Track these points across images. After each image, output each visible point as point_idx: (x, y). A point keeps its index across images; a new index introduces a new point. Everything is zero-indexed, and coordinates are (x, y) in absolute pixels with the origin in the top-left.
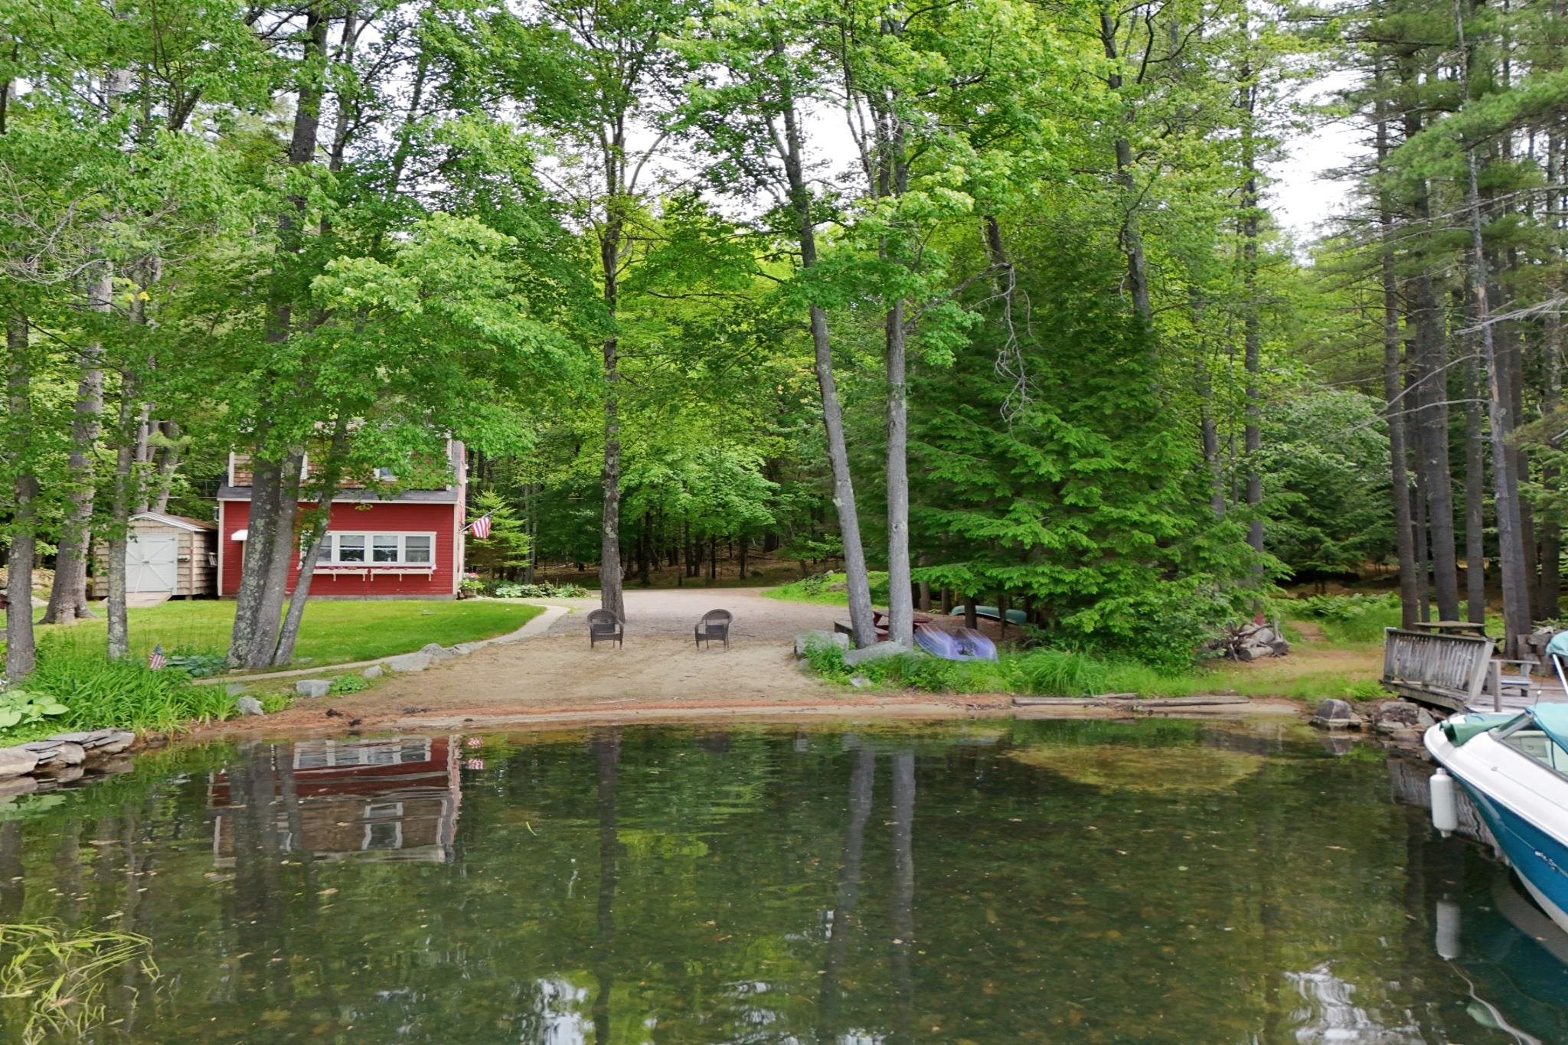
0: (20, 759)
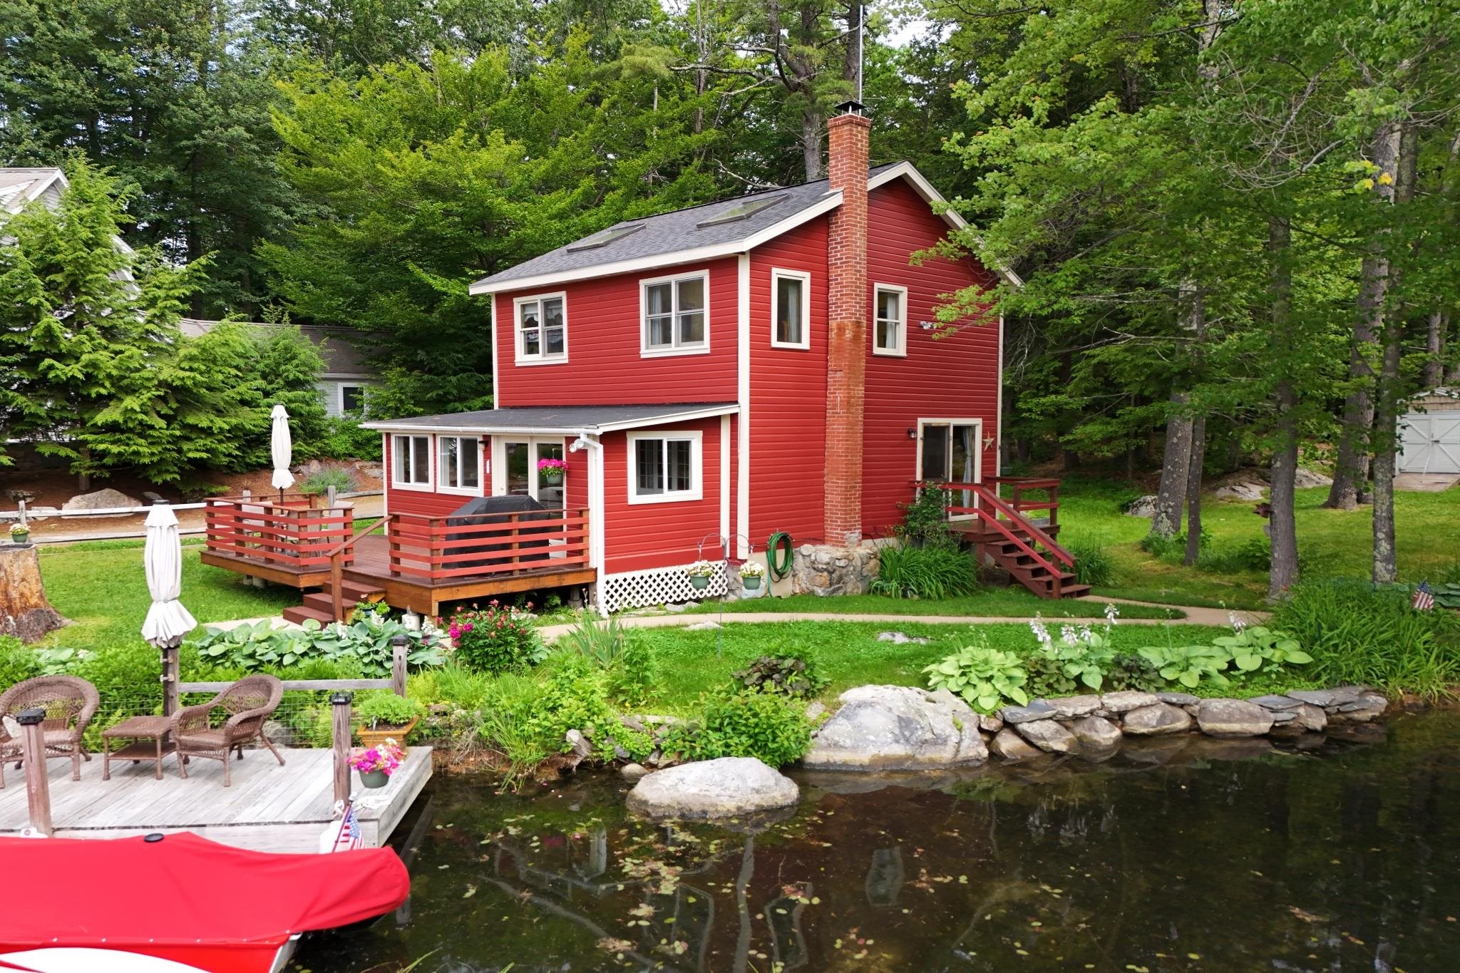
0: (1254, 718)
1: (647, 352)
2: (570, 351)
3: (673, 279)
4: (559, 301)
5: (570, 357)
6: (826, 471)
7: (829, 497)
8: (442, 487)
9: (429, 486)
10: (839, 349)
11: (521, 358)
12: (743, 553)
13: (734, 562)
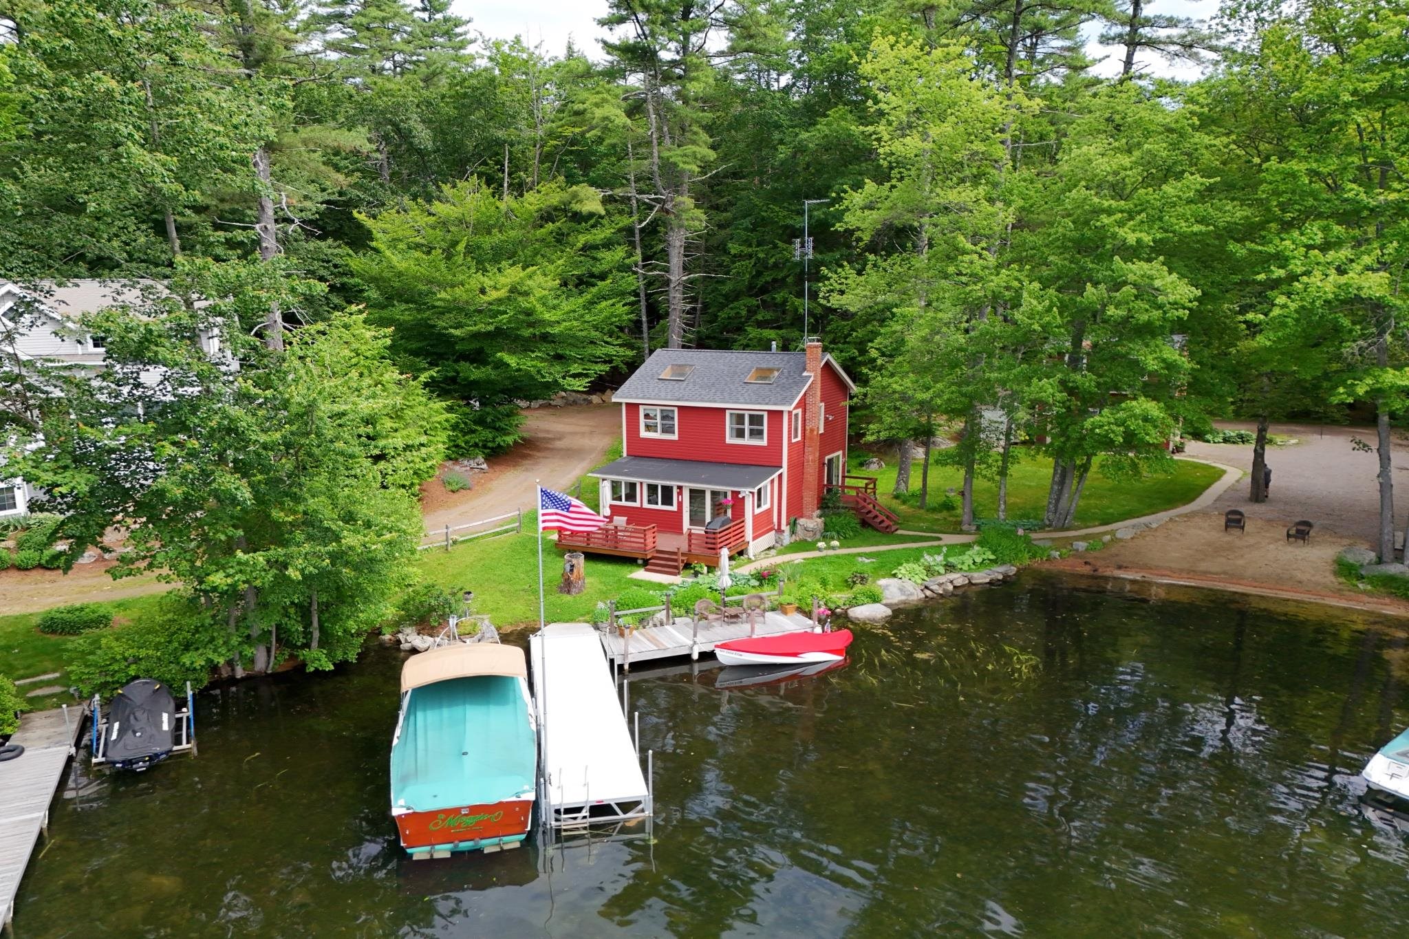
0: (984, 577)
1: (729, 440)
2: (679, 434)
3: (746, 413)
4: (673, 412)
5: (679, 437)
7: (805, 499)
8: (646, 505)
9: (637, 504)
10: (811, 439)
11: (644, 434)
12: (784, 527)
13: (779, 531)
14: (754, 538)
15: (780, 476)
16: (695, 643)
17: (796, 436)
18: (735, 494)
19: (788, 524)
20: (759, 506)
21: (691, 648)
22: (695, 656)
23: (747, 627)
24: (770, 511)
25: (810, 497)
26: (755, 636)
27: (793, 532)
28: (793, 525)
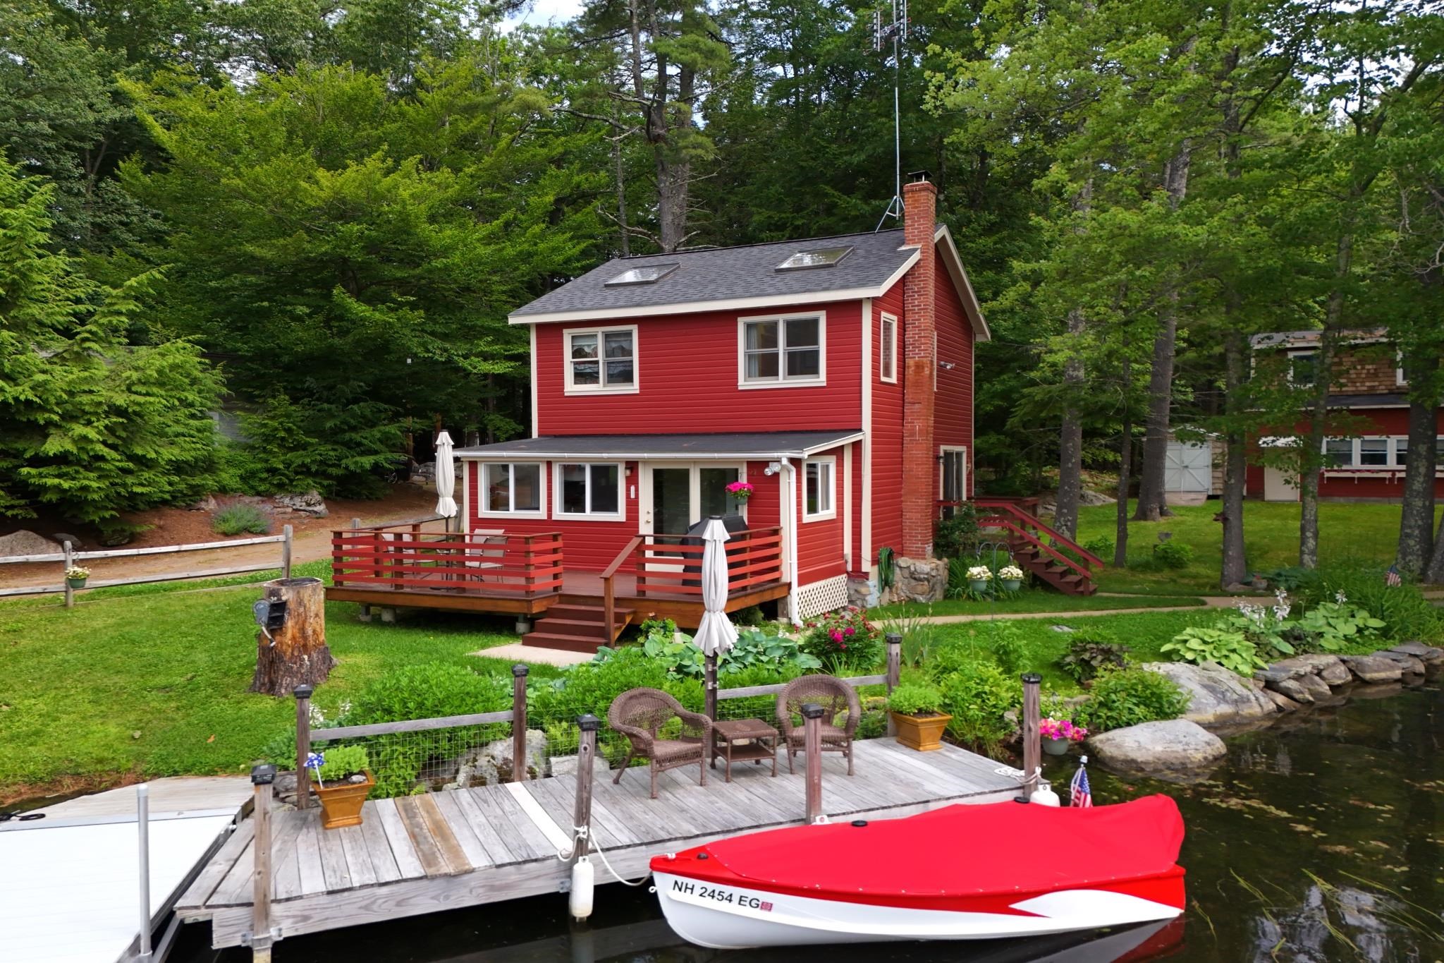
1: (744, 383)
2: (641, 382)
3: (781, 318)
4: (629, 334)
5: (641, 388)
6: (903, 492)
7: (907, 515)
8: (559, 514)
9: (541, 514)
10: (917, 384)
11: (571, 388)
12: (866, 566)
13: (858, 575)
14: (803, 580)
15: (857, 446)
16: (582, 847)
17: (887, 374)
18: (757, 467)
19: (875, 561)
20: (812, 508)
21: (568, 870)
22: (582, 905)
23: (795, 786)
24: (836, 524)
25: (917, 515)
26: (820, 820)
27: (886, 583)
28: (885, 562)
